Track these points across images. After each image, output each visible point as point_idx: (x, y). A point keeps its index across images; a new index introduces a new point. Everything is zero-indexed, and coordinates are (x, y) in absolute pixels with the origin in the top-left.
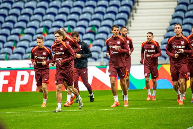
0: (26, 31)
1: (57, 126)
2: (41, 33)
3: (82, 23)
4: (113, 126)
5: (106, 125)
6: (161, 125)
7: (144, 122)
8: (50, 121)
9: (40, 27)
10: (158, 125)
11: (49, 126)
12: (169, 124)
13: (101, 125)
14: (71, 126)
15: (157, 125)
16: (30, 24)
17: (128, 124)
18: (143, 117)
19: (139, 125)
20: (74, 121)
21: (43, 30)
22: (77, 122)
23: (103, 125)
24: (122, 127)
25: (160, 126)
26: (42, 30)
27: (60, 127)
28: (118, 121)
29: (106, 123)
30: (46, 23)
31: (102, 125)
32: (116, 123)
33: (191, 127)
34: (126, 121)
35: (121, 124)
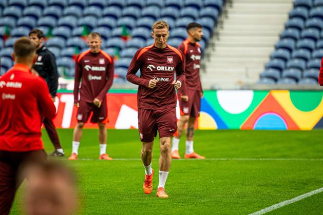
0: (55, 31)
1: (101, 183)
2: (79, 36)
3: (146, 21)
4: (190, 186)
5: (180, 183)
6: (266, 185)
7: (240, 180)
8: (90, 175)
9: (79, 26)
10: (262, 186)
11: (88, 183)
12: (280, 186)
13: (171, 183)
14: (123, 183)
15: (260, 186)
16: (62, 21)
17: (214, 184)
18: (239, 172)
19: (231, 186)
20: (129, 176)
21: (84, 31)
22: (134, 178)
23: (175, 183)
24: (204, 187)
25: (265, 188)
26: (81, 30)
27: (106, 184)
28: (197, 178)
29: (179, 181)
30: (88, 20)
31: (173, 184)
32: (195, 181)
33: (314, 191)
34: (210, 178)
35: (203, 183)
